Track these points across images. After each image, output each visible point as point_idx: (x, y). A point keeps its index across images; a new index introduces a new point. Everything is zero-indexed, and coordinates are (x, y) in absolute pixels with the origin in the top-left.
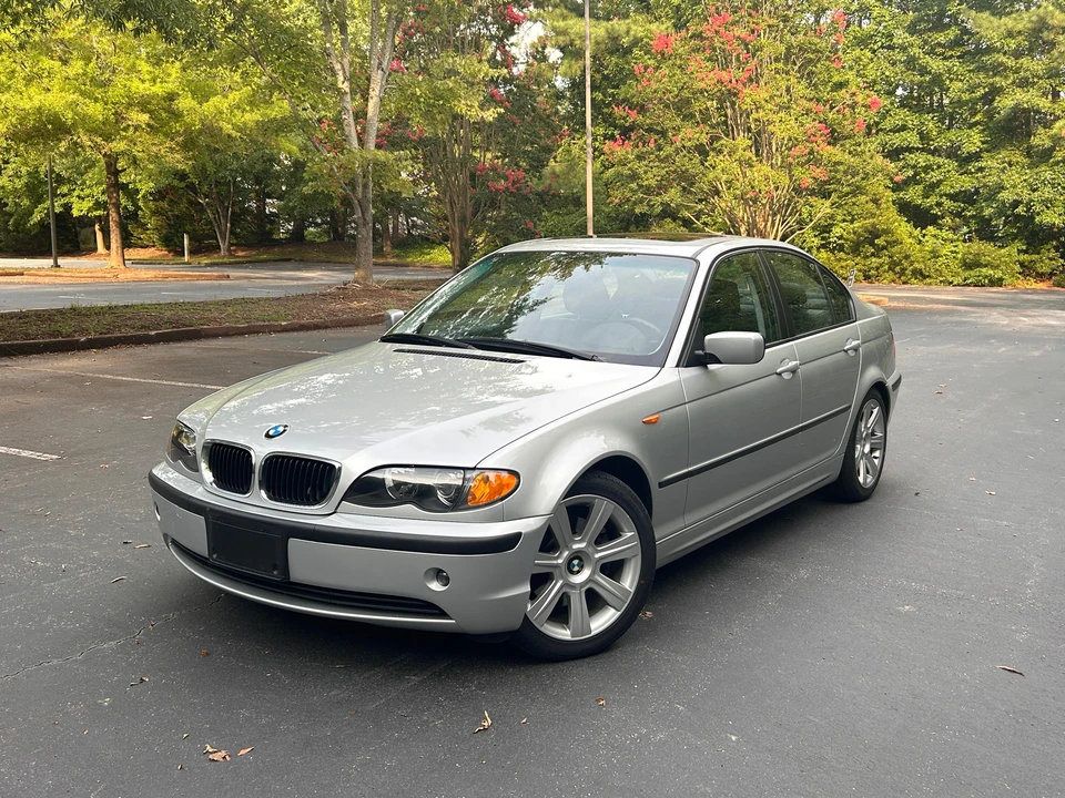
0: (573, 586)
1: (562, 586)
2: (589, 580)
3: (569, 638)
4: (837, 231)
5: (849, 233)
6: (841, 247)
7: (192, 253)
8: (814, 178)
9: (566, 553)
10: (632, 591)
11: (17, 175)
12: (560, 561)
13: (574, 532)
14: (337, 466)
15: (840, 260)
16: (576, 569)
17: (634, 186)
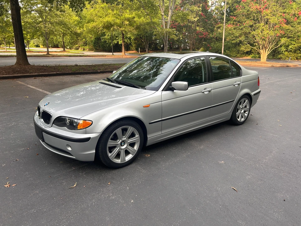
0: (122, 149)
1: (119, 149)
2: (126, 148)
3: (120, 163)
4: (290, 47)
5: (293, 47)
6: (291, 51)
7: (140, 52)
8: (281, 34)
9: (121, 141)
10: (137, 150)
11: (108, 35)
12: (119, 143)
13: (123, 135)
14: (52, 115)
15: (290, 54)
16: (123, 145)
17: (232, 36)
